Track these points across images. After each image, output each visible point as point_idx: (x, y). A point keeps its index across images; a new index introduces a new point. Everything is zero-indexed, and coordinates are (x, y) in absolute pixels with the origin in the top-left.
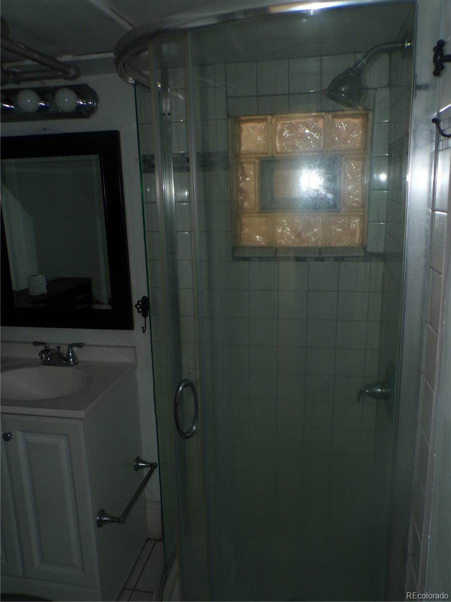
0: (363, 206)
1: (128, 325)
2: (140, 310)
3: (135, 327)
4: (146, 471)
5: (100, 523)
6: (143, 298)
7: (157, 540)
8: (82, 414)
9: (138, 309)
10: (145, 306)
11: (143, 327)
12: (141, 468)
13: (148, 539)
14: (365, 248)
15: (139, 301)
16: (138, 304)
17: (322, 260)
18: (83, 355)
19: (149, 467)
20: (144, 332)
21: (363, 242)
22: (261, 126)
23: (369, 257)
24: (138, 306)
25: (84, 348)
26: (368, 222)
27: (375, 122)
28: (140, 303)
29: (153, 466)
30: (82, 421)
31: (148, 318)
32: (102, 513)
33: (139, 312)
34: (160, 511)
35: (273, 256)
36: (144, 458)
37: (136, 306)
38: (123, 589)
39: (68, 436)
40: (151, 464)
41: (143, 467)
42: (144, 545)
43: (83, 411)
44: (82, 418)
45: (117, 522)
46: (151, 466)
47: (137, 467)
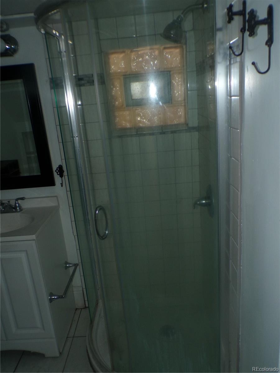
0: (185, 100)
1: (52, 183)
2: (59, 173)
3: (56, 184)
4: (71, 270)
5: (51, 300)
6: (59, 166)
7: (81, 309)
8: (34, 237)
9: (57, 172)
10: (60, 170)
11: (61, 184)
12: (68, 268)
13: (76, 309)
14: (187, 125)
15: (57, 168)
16: (57, 170)
17: (164, 133)
18: (25, 205)
19: (73, 266)
20: (62, 186)
21: (186, 121)
22: (121, 56)
23: (190, 129)
24: (57, 171)
25: (25, 200)
26: (188, 109)
27: (187, 51)
28: (58, 169)
30: (35, 241)
31: (63, 178)
32: (51, 295)
33: (58, 174)
34: (82, 292)
35: (136, 133)
36: (69, 261)
37: (56, 171)
38: (67, 337)
39: (26, 251)
40: (75, 264)
41: (70, 267)
42: (75, 313)
43: (34, 235)
44: (34, 239)
45: (61, 298)
46: (75, 266)
47: (66, 268)
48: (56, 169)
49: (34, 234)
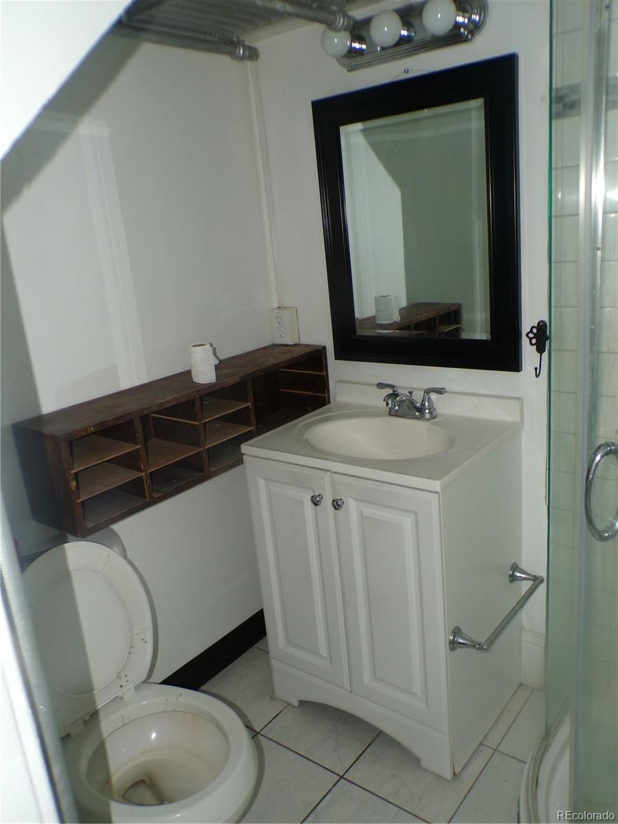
1: (511, 362)
2: (534, 341)
3: (523, 366)
4: (526, 586)
5: (453, 645)
6: (539, 322)
7: (534, 689)
8: (436, 485)
9: (531, 339)
10: (541, 336)
11: (536, 369)
12: (518, 580)
13: (521, 685)
15: (532, 328)
16: (531, 331)
18: (444, 407)
19: (529, 579)
20: (537, 376)
24: (531, 335)
25: (446, 395)
28: (535, 331)
29: (537, 580)
30: (437, 495)
31: (545, 355)
32: (457, 632)
33: (531, 344)
36: (524, 566)
37: (527, 335)
38: (480, 744)
39: (416, 513)
40: (535, 576)
41: (521, 579)
42: (515, 692)
43: (438, 482)
44: (437, 491)
45: (478, 649)
46: (534, 580)
47: (513, 578)
48: (529, 330)
49: (437, 480)
